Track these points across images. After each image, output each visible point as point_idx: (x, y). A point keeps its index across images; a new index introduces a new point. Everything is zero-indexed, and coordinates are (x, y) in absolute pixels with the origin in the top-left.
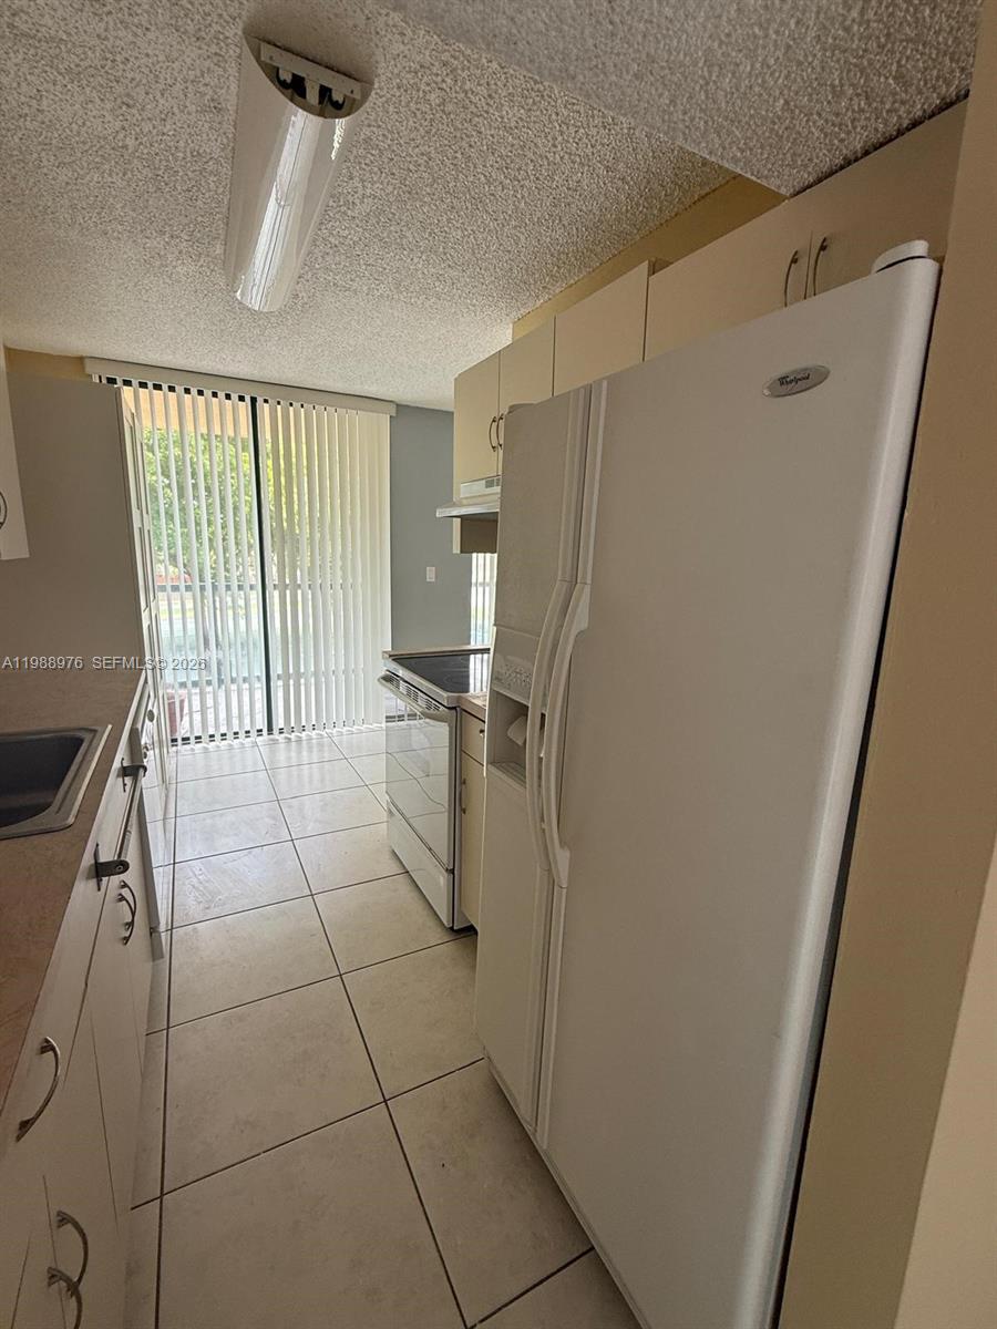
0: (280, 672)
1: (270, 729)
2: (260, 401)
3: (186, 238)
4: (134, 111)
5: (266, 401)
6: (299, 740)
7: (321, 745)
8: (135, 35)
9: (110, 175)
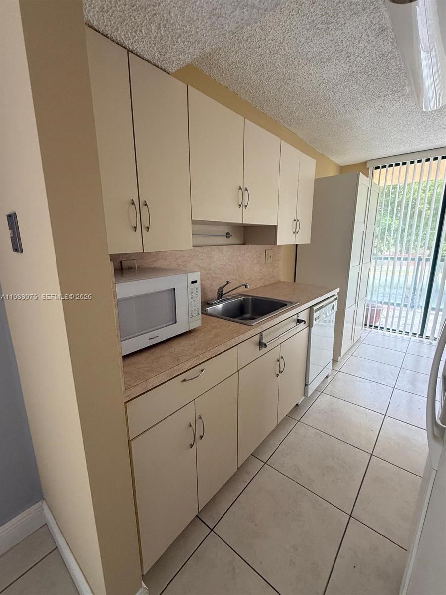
1: (421, 335)
3: (390, 93)
4: (352, 57)
8: (342, 29)
9: (352, 86)
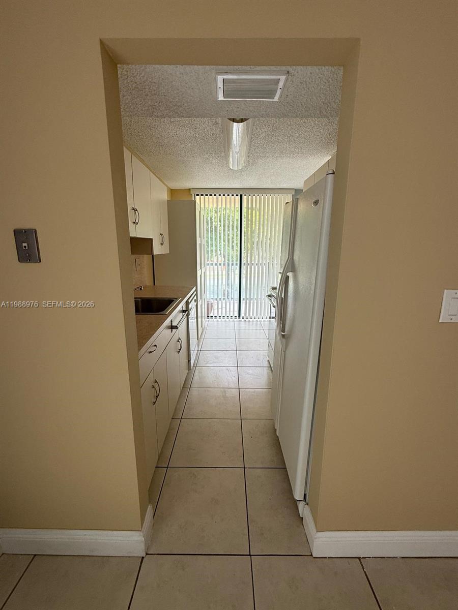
0: (244, 297)
1: (239, 316)
2: (243, 195)
3: (214, 153)
5: (245, 195)
6: (249, 321)
7: (257, 324)
9: (193, 143)
